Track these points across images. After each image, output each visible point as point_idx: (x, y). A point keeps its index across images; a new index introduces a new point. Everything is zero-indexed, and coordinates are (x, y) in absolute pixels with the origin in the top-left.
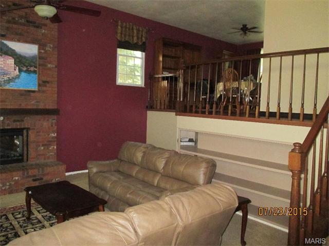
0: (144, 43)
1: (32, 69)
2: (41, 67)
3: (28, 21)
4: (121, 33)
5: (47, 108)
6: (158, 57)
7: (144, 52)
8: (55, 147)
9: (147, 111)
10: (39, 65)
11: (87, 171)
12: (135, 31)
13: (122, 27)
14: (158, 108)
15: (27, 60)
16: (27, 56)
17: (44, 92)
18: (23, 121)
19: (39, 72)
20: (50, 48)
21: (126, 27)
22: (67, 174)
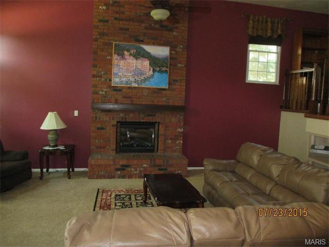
0: (280, 36)
1: (164, 69)
2: (172, 67)
3: (162, 26)
4: (253, 28)
5: (177, 104)
6: (297, 50)
7: (280, 46)
8: (181, 142)
9: (280, 111)
10: (170, 65)
11: (203, 168)
12: (269, 24)
13: (254, 21)
14: (294, 108)
15: (160, 61)
16: (160, 57)
17: (173, 90)
18: (155, 115)
19: (170, 71)
20: (181, 48)
21: (258, 21)
22: (189, 168)
